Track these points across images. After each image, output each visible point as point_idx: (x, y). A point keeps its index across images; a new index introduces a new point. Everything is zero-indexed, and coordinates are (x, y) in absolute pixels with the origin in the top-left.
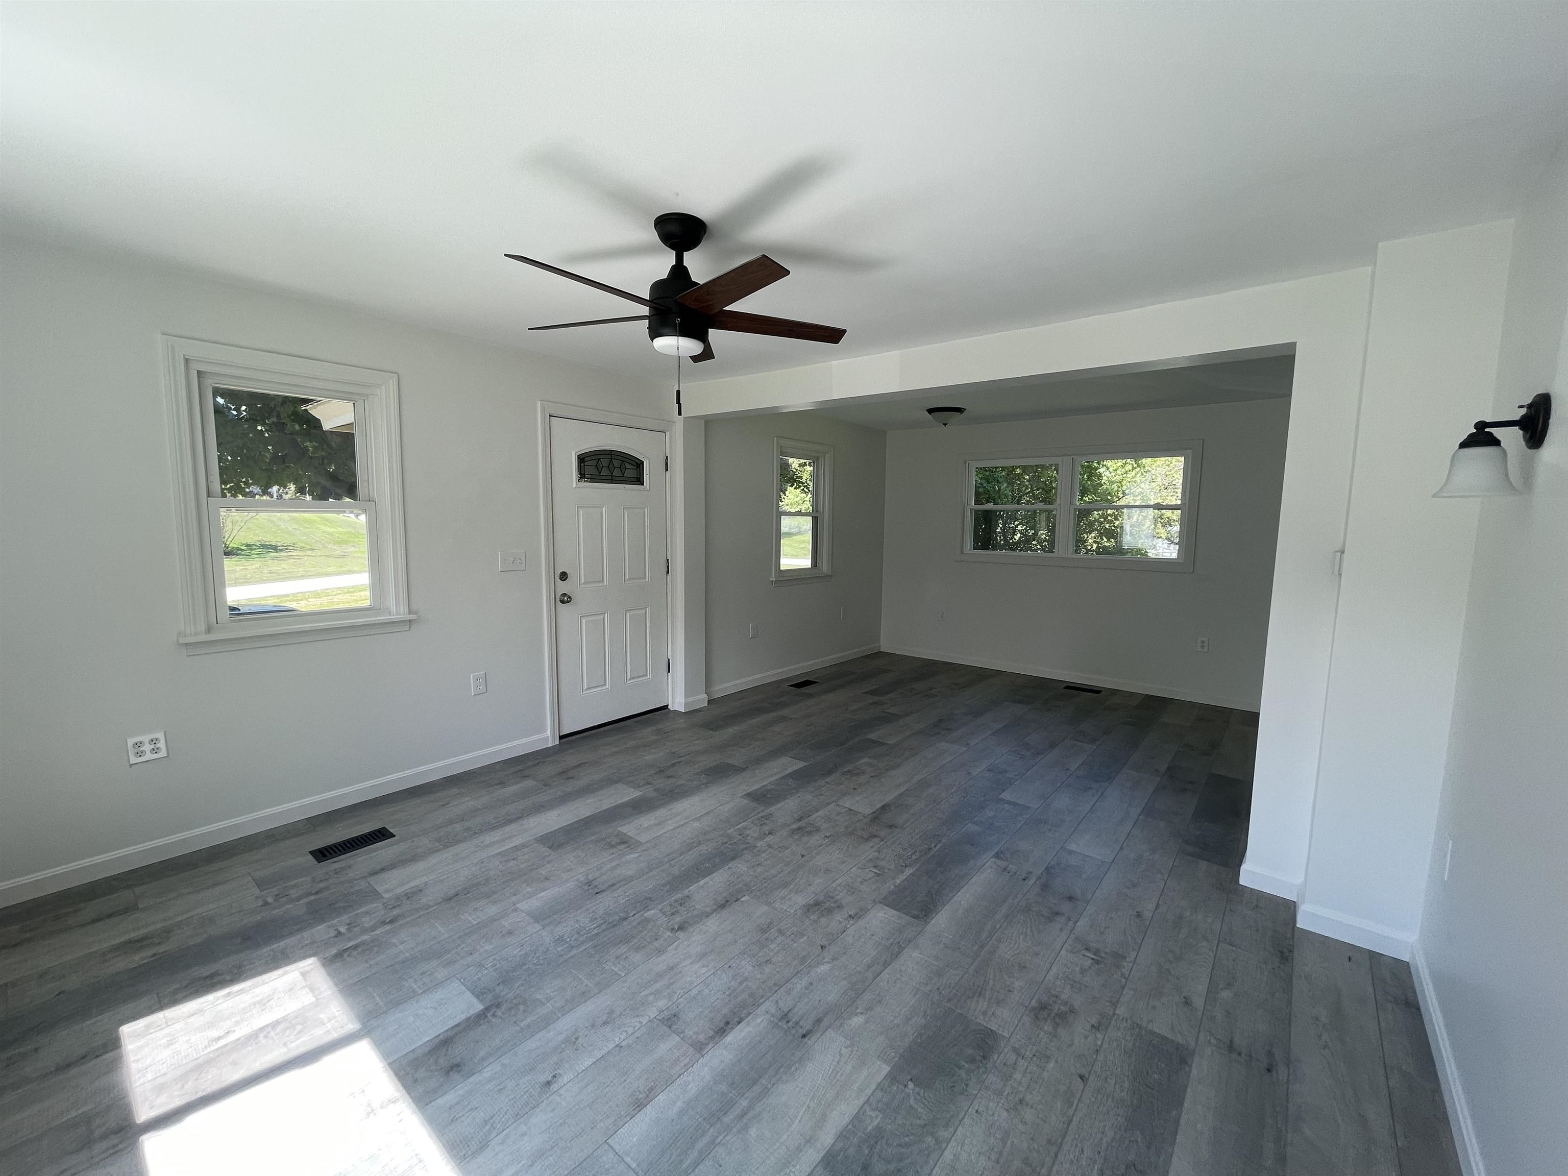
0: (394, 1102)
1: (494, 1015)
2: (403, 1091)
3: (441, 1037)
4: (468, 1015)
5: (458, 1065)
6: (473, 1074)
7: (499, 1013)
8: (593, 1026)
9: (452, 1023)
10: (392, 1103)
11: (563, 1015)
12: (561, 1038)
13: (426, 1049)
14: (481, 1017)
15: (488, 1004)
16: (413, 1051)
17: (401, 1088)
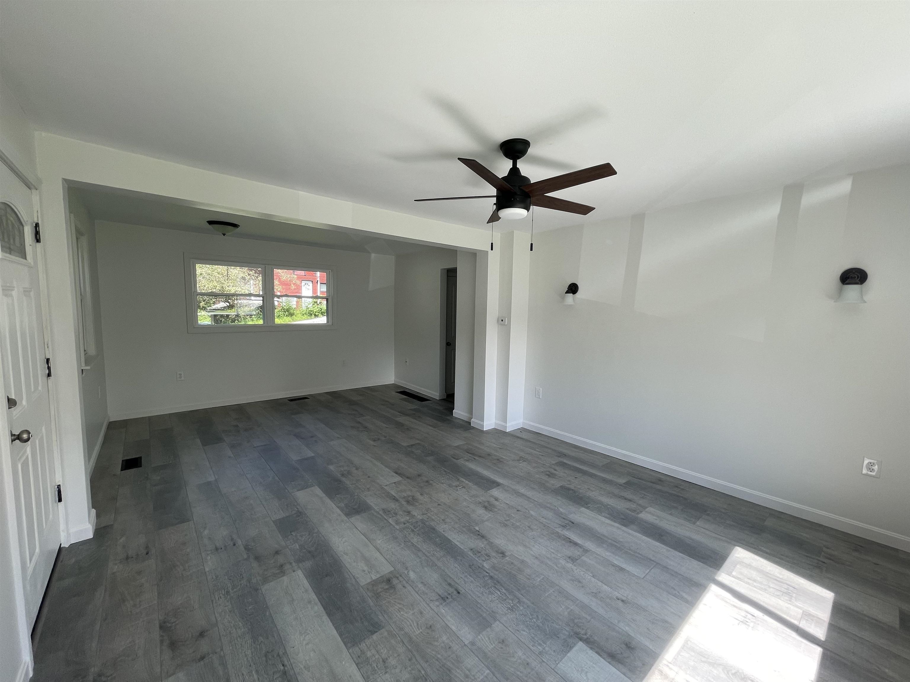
0: (661, 672)
1: (586, 634)
2: (653, 668)
3: (609, 660)
4: (589, 649)
5: (626, 645)
6: (629, 635)
7: (583, 632)
8: (583, 587)
9: (596, 657)
10: (662, 672)
11: (578, 600)
12: (594, 599)
13: (620, 666)
14: (589, 642)
15: (577, 639)
16: (624, 674)
17: (651, 671)
